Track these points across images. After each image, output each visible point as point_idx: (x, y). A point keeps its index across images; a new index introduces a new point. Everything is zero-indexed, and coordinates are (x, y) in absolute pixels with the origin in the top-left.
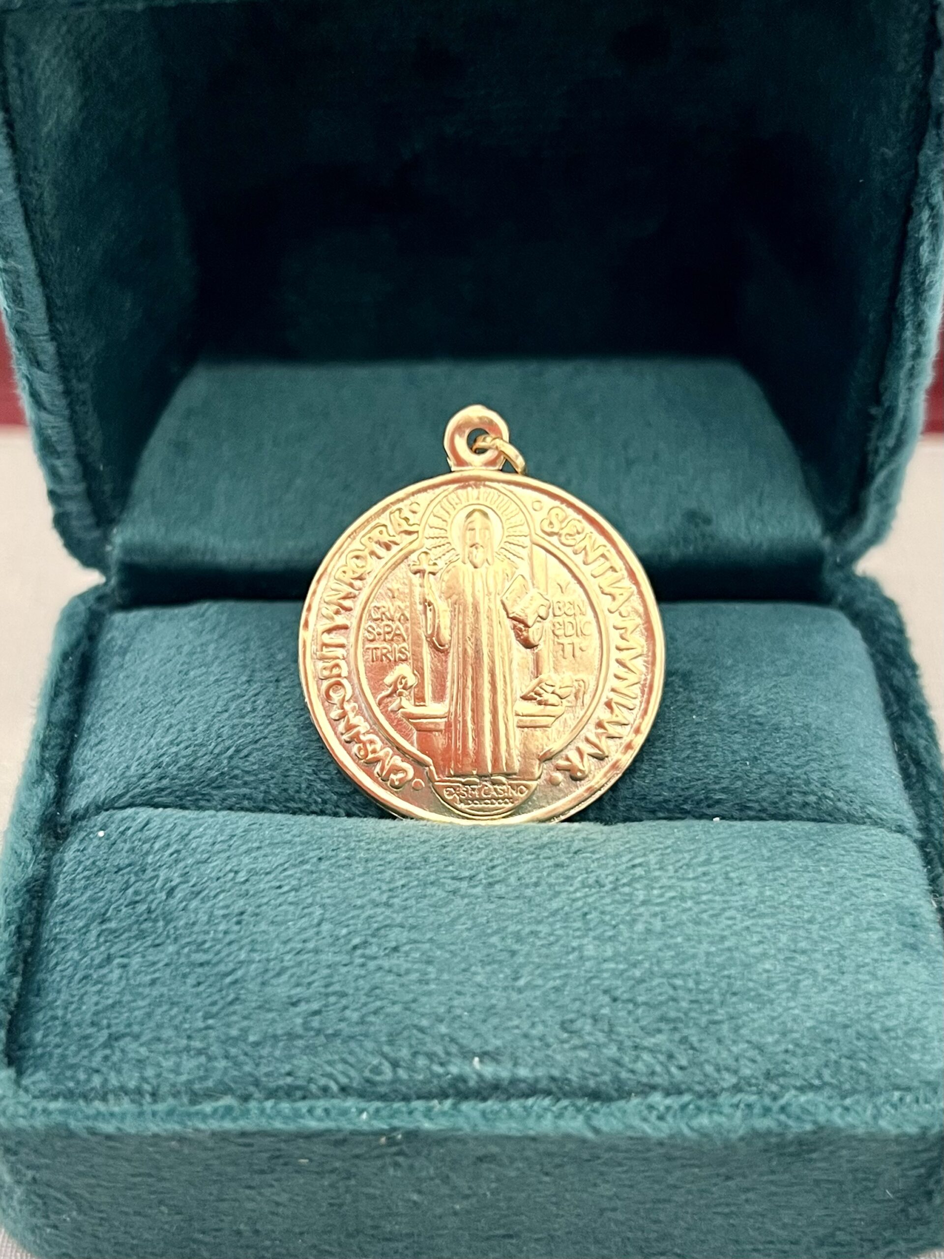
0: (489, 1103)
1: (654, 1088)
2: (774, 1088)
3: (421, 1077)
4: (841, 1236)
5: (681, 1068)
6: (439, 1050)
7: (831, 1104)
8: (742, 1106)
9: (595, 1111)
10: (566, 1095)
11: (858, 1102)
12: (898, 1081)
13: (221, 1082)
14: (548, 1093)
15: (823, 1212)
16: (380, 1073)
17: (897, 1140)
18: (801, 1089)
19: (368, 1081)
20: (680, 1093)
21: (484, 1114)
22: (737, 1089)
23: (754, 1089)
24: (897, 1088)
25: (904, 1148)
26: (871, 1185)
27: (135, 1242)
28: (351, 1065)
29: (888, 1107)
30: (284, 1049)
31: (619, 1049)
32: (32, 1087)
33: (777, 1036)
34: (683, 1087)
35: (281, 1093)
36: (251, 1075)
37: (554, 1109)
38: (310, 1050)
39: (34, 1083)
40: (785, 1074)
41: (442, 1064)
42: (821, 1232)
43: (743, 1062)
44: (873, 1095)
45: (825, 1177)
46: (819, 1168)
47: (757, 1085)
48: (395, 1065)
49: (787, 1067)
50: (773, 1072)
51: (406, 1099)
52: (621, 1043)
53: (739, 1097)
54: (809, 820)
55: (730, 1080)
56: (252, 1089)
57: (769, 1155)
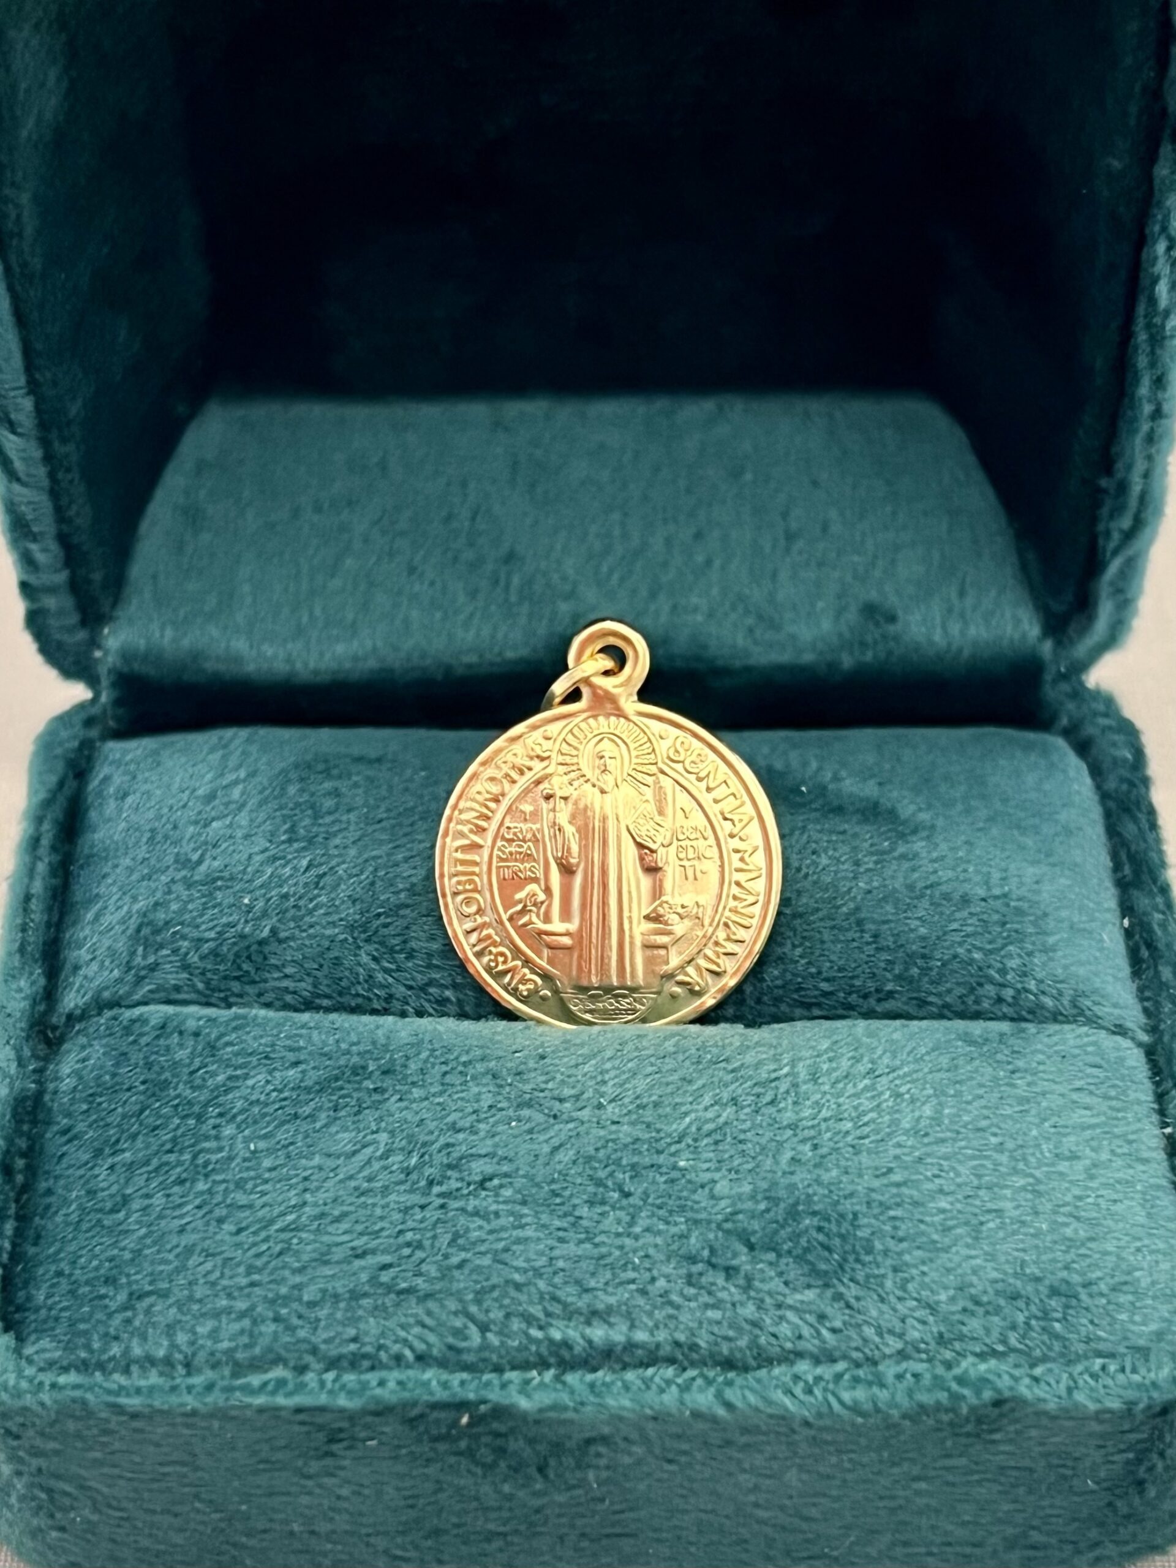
0: (600, 1374)
1: (800, 1355)
2: (948, 1355)
3: (516, 1343)
4: (1036, 1537)
5: (834, 1331)
6: (536, 1310)
7: (1017, 1372)
8: (908, 1376)
9: (729, 1383)
10: (693, 1364)
11: (1050, 1370)
12: (1101, 1346)
13: (270, 1350)
14: (671, 1361)
15: (1011, 1507)
16: (466, 1338)
17: (1098, 1416)
18: (982, 1356)
19: (451, 1347)
20: (834, 1361)
21: (592, 1386)
22: (902, 1355)
23: (924, 1356)
24: (1099, 1354)
25: (1106, 1428)
26: (1069, 1472)
27: (162, 1547)
28: (431, 1329)
29: (1087, 1377)
30: (346, 1310)
31: (759, 1308)
32: (35, 1357)
33: (952, 1292)
34: (837, 1354)
35: (345, 1363)
36: (305, 1341)
37: (679, 1381)
38: (379, 1310)
39: (37, 1352)
40: (961, 1338)
41: (541, 1328)
42: (1010, 1531)
43: (910, 1321)
44: (1069, 1363)
45: (1012, 1463)
46: (1003, 1453)
47: (926, 1352)
48: (484, 1328)
49: (965, 1329)
50: (946, 1335)
51: (498, 1369)
52: (762, 1301)
53: (904, 1365)
54: (1004, 1017)
55: (895, 1344)
56: (308, 1359)
57: (941, 1435)
